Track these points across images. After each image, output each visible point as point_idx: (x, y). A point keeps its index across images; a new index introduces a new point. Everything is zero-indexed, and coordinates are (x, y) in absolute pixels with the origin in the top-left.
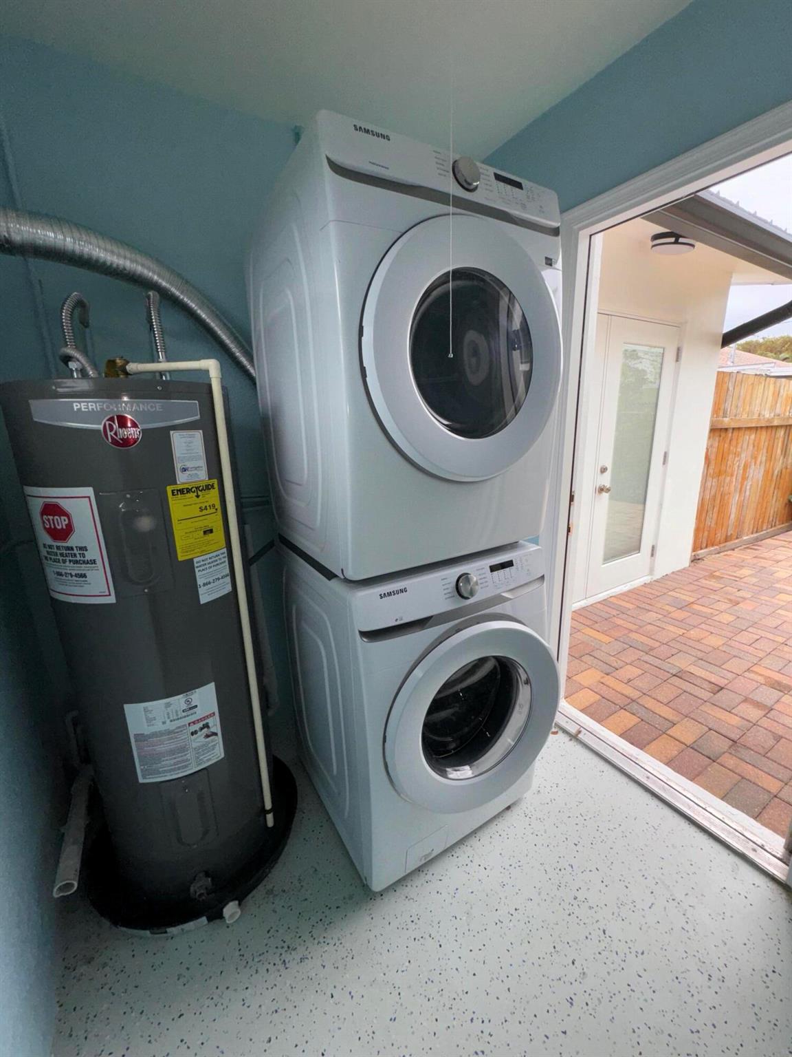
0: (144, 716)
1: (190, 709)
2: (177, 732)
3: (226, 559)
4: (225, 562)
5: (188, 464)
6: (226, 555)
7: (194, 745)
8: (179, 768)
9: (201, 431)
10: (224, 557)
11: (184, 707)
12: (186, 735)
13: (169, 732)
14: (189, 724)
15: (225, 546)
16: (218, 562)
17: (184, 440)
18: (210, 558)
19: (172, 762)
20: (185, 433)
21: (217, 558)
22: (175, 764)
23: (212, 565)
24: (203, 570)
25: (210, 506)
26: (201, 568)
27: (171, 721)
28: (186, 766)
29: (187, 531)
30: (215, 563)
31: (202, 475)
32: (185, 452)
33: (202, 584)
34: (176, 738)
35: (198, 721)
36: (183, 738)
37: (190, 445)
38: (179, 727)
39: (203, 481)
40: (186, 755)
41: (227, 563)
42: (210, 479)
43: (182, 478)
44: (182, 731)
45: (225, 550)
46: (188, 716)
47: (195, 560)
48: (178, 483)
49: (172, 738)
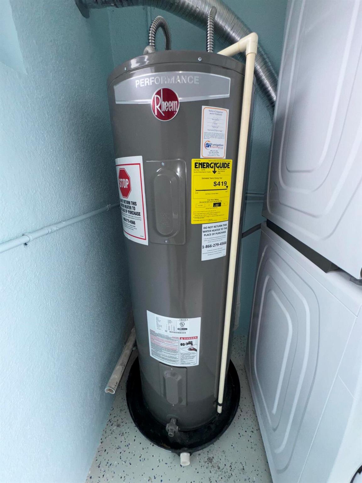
0: (156, 323)
1: (183, 329)
2: (173, 340)
3: (227, 230)
4: (225, 232)
5: (213, 141)
6: (227, 226)
7: (182, 351)
8: (171, 361)
9: (228, 110)
10: (226, 228)
11: (179, 327)
12: (177, 343)
13: (168, 338)
14: (181, 338)
15: (228, 219)
16: (220, 231)
17: (212, 116)
18: (215, 227)
19: (168, 355)
20: (214, 110)
21: (220, 228)
22: (169, 357)
23: (215, 232)
24: (208, 235)
25: (222, 182)
26: (206, 233)
27: (170, 332)
28: (175, 361)
29: (202, 201)
30: (217, 232)
31: (221, 154)
32: (212, 128)
33: (205, 246)
34: (172, 343)
35: (186, 338)
36: (175, 344)
37: (217, 122)
38: (174, 338)
39: (221, 158)
40: (175, 355)
41: (226, 234)
42: (227, 158)
43: (205, 153)
44: (175, 340)
45: (227, 223)
46: (180, 333)
47: (203, 226)
48: (201, 157)
49: (169, 342)
